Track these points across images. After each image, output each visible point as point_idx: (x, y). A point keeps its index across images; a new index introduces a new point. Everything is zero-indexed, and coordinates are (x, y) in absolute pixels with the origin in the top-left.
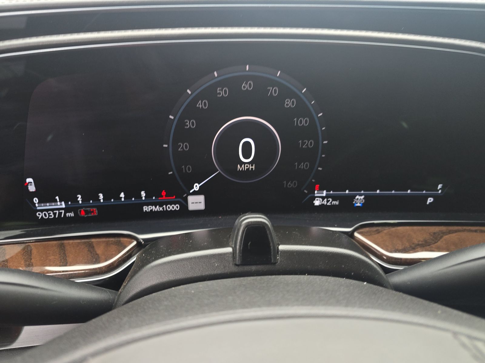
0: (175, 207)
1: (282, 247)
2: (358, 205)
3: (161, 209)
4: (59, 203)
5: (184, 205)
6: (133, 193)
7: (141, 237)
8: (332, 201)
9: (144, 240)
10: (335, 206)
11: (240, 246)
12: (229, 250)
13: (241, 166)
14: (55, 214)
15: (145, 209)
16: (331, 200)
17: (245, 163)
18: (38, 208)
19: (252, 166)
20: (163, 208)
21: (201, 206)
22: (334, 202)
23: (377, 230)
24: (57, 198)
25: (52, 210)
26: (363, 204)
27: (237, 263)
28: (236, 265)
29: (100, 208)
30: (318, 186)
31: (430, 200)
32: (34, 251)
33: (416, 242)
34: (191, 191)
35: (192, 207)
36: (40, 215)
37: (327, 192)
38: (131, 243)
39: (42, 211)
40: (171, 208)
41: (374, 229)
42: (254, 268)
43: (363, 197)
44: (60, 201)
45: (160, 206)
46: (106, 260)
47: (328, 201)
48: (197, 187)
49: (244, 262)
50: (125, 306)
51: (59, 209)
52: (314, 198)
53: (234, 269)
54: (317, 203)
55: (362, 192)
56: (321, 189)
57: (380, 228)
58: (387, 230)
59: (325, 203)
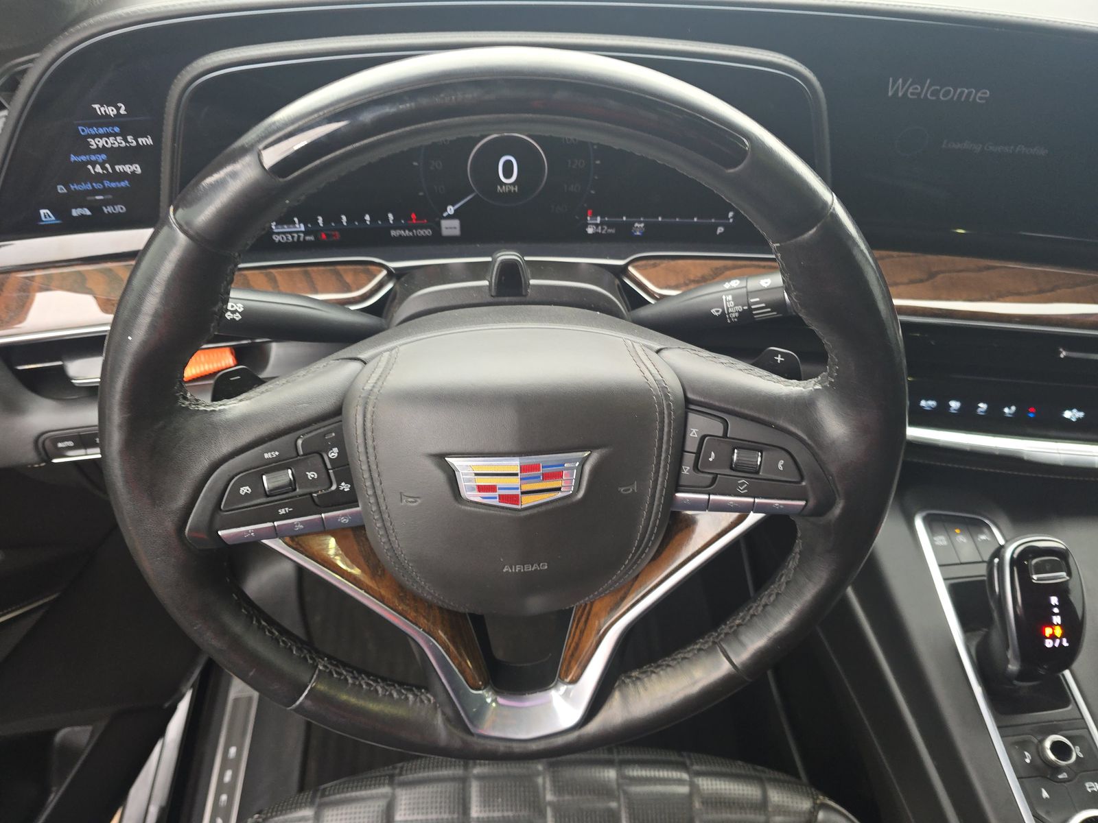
0: (427, 232)
1: (532, 282)
2: (638, 233)
3: (411, 234)
4: (297, 226)
5: (437, 228)
6: (379, 215)
7: (393, 265)
8: (608, 228)
9: (395, 269)
10: (611, 234)
11: (495, 280)
12: (486, 283)
13: (501, 187)
14: (293, 237)
15: (393, 233)
16: (606, 227)
17: (505, 184)
18: (276, 231)
19: (514, 187)
20: (413, 234)
21: (457, 232)
22: (610, 231)
23: (653, 264)
24: (296, 220)
25: (290, 233)
26: (643, 233)
27: (493, 294)
28: (492, 296)
29: (343, 230)
30: (590, 211)
31: (720, 230)
32: (279, 278)
33: (692, 277)
34: (445, 215)
35: (445, 232)
36: (277, 238)
37: (601, 218)
38: (380, 272)
39: (278, 233)
40: (422, 232)
41: (652, 262)
42: (507, 299)
43: (642, 225)
44: (300, 222)
45: (410, 230)
46: (358, 289)
47: (602, 229)
48: (451, 210)
49: (499, 294)
50: (399, 327)
51: (297, 232)
52: (586, 225)
53: (490, 300)
54: (590, 230)
55: (642, 219)
56: (594, 216)
57: (658, 261)
58: (665, 263)
59: (600, 231)
